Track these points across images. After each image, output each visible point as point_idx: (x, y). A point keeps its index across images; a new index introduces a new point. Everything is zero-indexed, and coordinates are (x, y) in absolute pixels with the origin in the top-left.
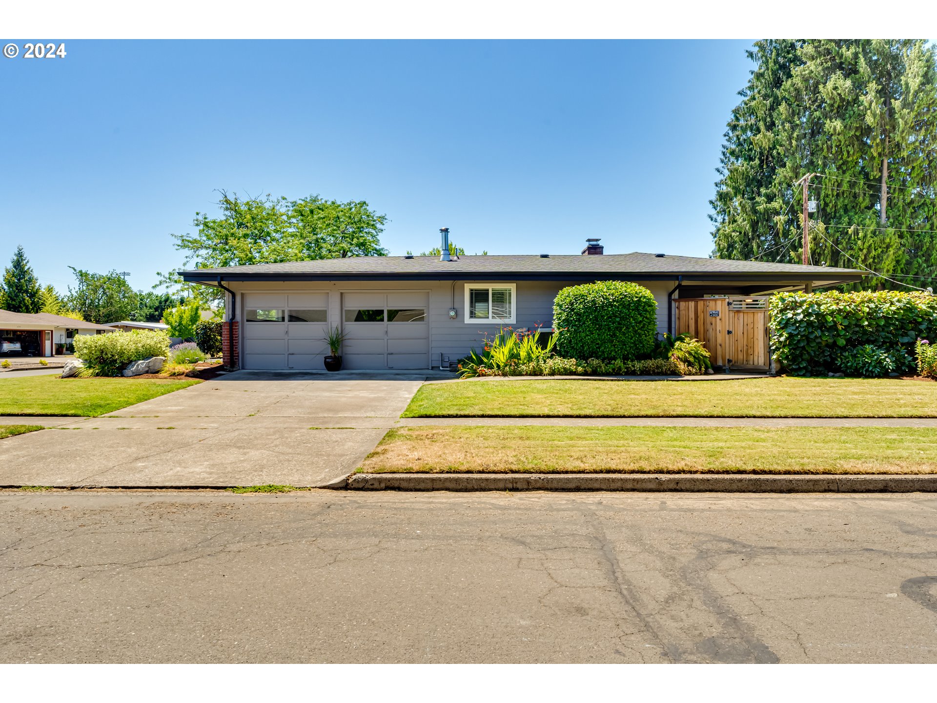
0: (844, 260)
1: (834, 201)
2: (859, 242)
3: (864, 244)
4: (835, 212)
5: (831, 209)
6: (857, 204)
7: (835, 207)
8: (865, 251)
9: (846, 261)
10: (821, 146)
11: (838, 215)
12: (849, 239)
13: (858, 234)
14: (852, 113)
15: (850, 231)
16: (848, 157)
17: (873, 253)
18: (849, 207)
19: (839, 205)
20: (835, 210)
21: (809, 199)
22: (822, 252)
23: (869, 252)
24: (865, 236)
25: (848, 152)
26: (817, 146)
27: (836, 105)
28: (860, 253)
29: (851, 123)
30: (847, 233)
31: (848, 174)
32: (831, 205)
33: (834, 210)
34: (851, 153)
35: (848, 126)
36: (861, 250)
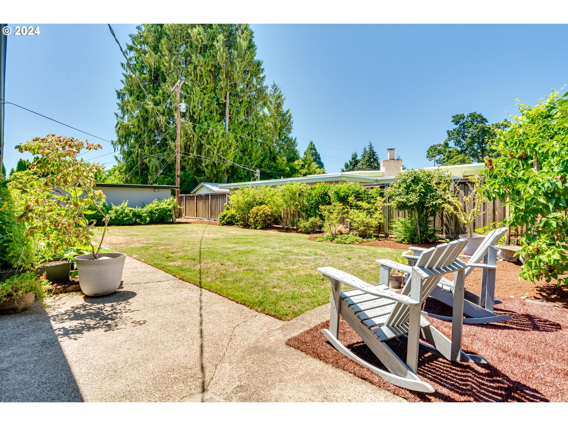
0: (205, 152)
1: (198, 112)
2: (215, 140)
3: (217, 141)
4: (200, 119)
5: (197, 117)
6: (212, 117)
7: (199, 116)
8: (218, 146)
9: (206, 152)
10: (190, 72)
11: (201, 121)
12: (208, 137)
13: (213, 135)
14: (209, 54)
15: (209, 132)
16: (207, 84)
17: (222, 148)
18: (208, 118)
19: (202, 115)
20: (200, 118)
21: (181, 102)
22: (191, 145)
23: (220, 148)
24: (218, 137)
25: (207, 81)
26: (188, 72)
27: (199, 46)
28: (215, 147)
29: (209, 61)
30: (207, 133)
31: (207, 96)
32: (197, 113)
33: (198, 117)
34: (209, 82)
35: (207, 63)
36: (215, 145)
